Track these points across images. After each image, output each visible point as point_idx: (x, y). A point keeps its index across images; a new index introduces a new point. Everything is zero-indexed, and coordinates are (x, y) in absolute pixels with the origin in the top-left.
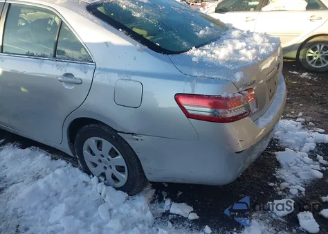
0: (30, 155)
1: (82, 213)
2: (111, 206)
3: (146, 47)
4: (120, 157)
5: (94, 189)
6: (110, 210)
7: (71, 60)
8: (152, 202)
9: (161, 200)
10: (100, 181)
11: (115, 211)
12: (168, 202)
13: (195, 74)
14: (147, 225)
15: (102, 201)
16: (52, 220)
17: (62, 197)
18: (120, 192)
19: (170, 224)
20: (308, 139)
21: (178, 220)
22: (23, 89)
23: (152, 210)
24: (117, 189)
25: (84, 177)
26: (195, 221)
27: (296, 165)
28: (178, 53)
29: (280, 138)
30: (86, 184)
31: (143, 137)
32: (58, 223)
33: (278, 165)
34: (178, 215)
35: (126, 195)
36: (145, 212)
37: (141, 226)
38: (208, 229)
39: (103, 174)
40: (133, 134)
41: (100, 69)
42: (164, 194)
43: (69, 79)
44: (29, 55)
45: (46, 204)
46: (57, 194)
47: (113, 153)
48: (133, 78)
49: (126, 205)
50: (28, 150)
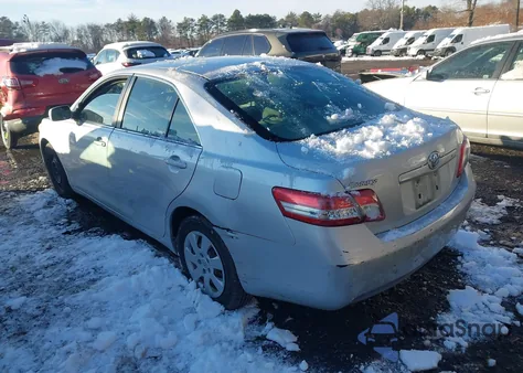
0: (135, 248)
1: (165, 319)
2: (201, 317)
3: (254, 132)
4: (217, 258)
5: (188, 296)
6: (198, 322)
7: (180, 141)
8: (250, 323)
9: (262, 323)
10: (198, 287)
11: (202, 323)
12: (269, 325)
13: (298, 166)
14: (233, 346)
15: (192, 311)
16: (132, 319)
17: (151, 297)
18: (215, 303)
19: (260, 350)
20: (514, 279)
21: (273, 348)
22: (131, 171)
23: (245, 331)
24: (214, 299)
25: (182, 280)
26: (293, 353)
27: (473, 311)
28: (291, 140)
29: (469, 272)
30: (183, 288)
31: (238, 235)
32: (137, 322)
33: (447, 307)
34: (275, 342)
35: (222, 308)
36: (236, 331)
37: (225, 345)
38: (304, 365)
39: (202, 279)
40: (228, 230)
41: (206, 153)
42: (270, 316)
43: (175, 162)
44: (144, 133)
45: (132, 302)
46: (147, 294)
47: (211, 253)
48: (234, 165)
49: (218, 319)
50: (133, 242)
